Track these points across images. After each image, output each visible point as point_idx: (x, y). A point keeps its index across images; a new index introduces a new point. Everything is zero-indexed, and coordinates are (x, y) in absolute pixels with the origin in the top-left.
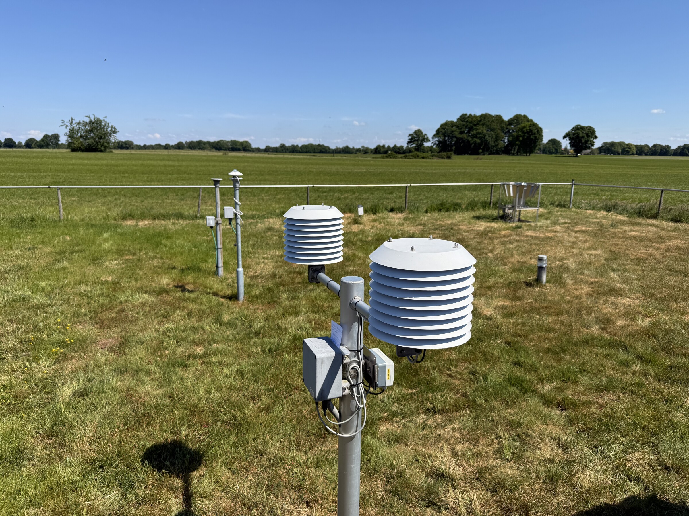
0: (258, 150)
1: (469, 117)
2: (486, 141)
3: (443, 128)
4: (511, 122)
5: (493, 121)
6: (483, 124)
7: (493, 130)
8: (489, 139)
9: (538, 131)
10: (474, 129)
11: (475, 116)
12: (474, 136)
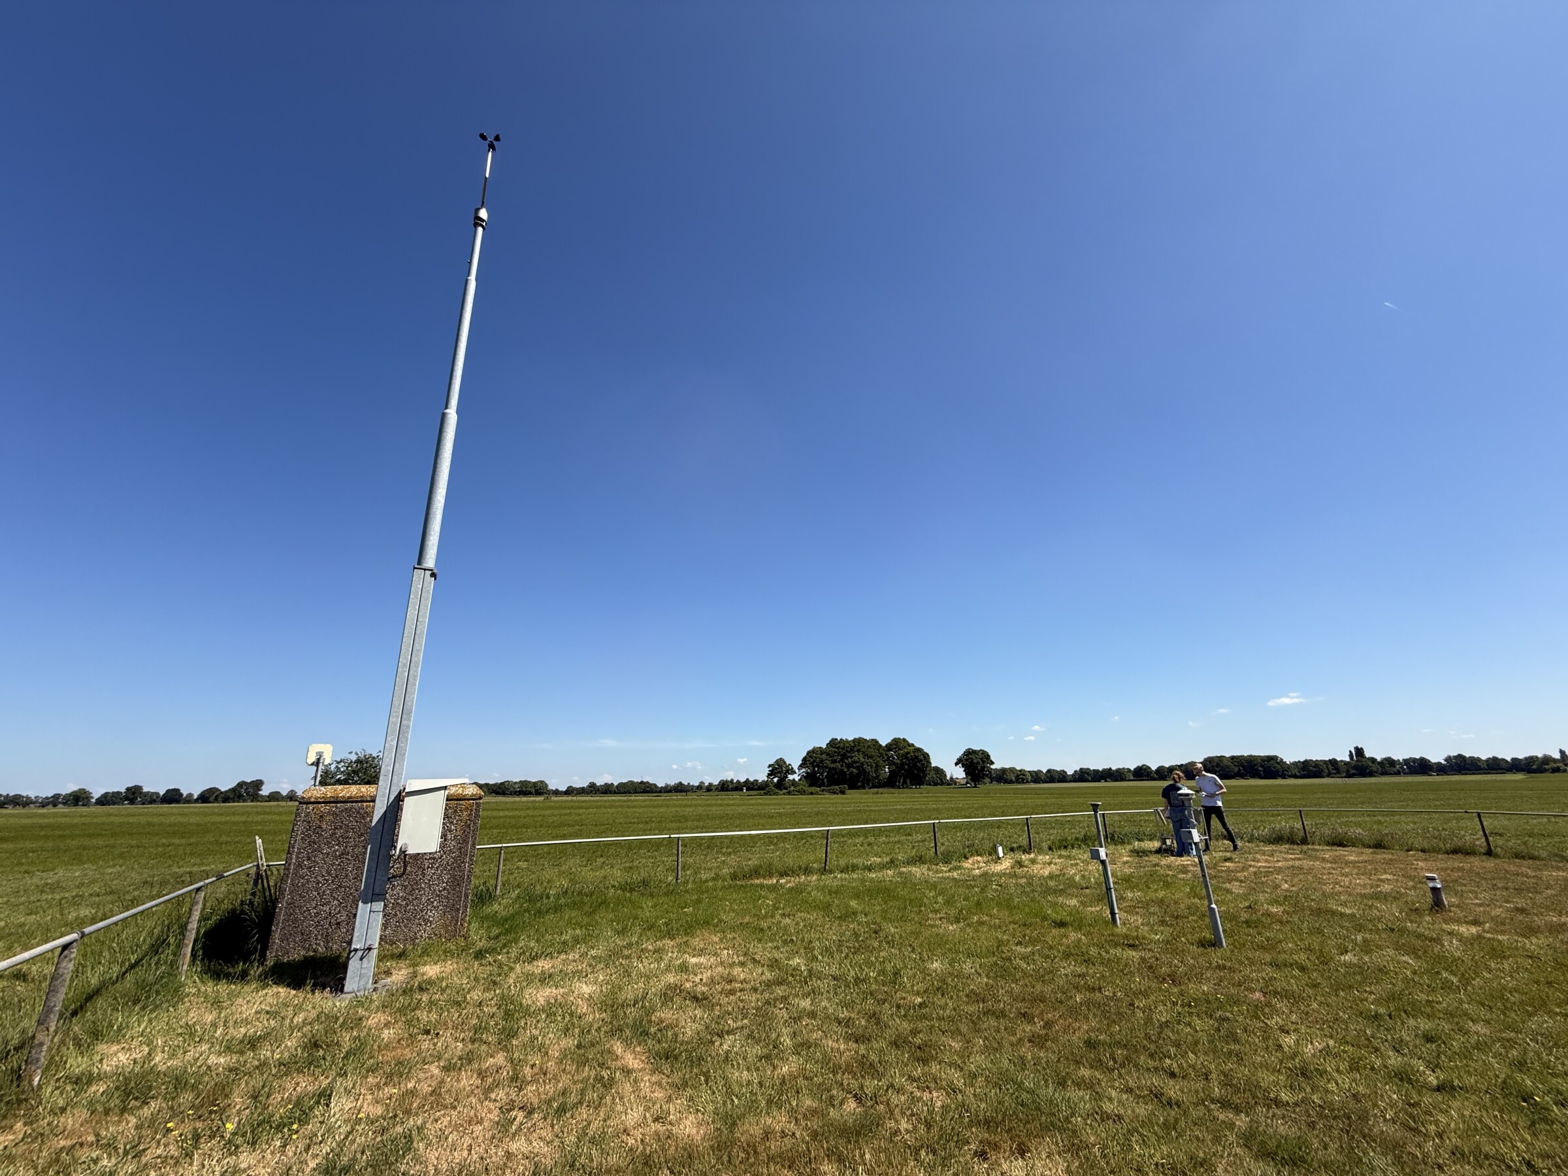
0: (557, 793)
1: (839, 742)
2: (864, 770)
3: (810, 757)
4: (889, 747)
5: (869, 747)
6: (858, 751)
7: (870, 757)
8: (868, 769)
9: (924, 757)
10: (848, 757)
11: (847, 741)
12: (850, 766)
